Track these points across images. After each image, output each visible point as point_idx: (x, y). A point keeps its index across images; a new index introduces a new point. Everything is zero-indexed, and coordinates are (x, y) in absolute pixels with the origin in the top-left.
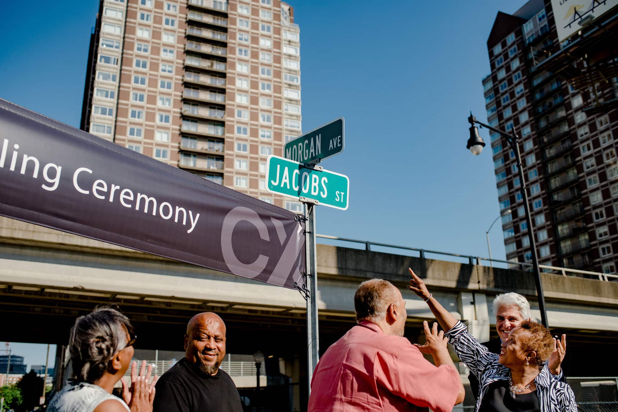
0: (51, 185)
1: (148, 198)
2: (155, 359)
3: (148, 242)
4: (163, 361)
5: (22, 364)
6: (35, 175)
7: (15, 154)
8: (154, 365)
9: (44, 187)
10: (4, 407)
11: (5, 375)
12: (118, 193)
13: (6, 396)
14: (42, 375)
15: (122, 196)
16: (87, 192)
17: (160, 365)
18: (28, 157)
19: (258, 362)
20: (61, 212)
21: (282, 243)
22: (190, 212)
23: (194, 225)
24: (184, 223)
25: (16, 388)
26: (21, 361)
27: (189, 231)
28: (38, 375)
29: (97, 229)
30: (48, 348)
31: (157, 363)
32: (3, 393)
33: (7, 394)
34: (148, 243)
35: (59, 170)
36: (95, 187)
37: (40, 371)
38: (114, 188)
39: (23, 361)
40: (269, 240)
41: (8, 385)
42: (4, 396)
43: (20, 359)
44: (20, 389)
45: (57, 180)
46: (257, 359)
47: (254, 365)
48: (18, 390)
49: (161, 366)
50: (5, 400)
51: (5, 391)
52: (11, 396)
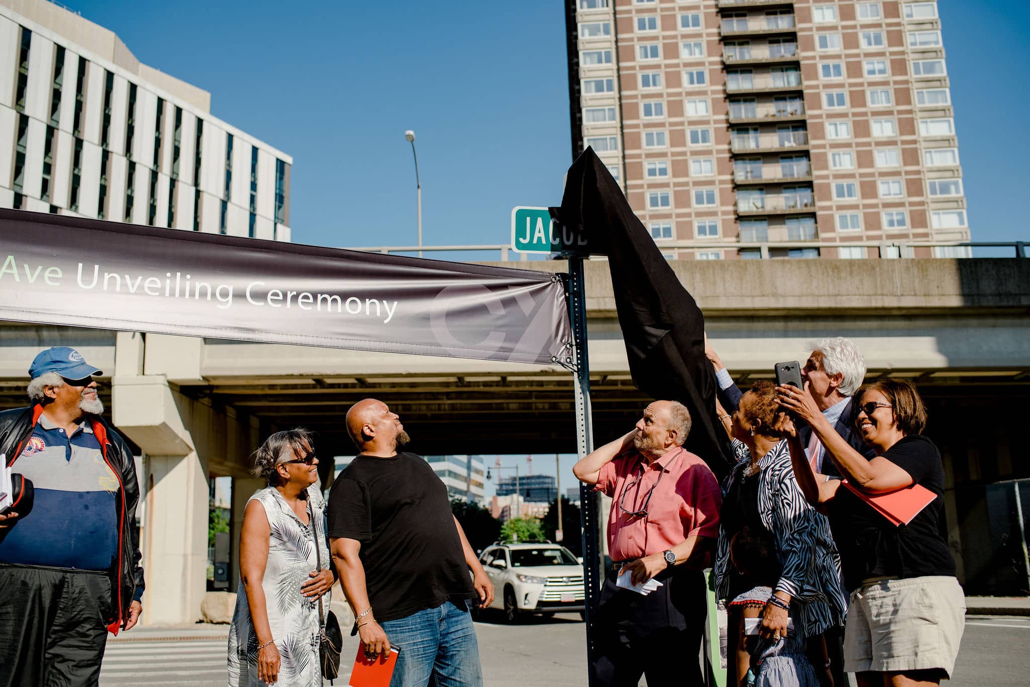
5: (553, 487)
33: (521, 529)
43: (548, 481)
51: (518, 524)
52: (526, 531)
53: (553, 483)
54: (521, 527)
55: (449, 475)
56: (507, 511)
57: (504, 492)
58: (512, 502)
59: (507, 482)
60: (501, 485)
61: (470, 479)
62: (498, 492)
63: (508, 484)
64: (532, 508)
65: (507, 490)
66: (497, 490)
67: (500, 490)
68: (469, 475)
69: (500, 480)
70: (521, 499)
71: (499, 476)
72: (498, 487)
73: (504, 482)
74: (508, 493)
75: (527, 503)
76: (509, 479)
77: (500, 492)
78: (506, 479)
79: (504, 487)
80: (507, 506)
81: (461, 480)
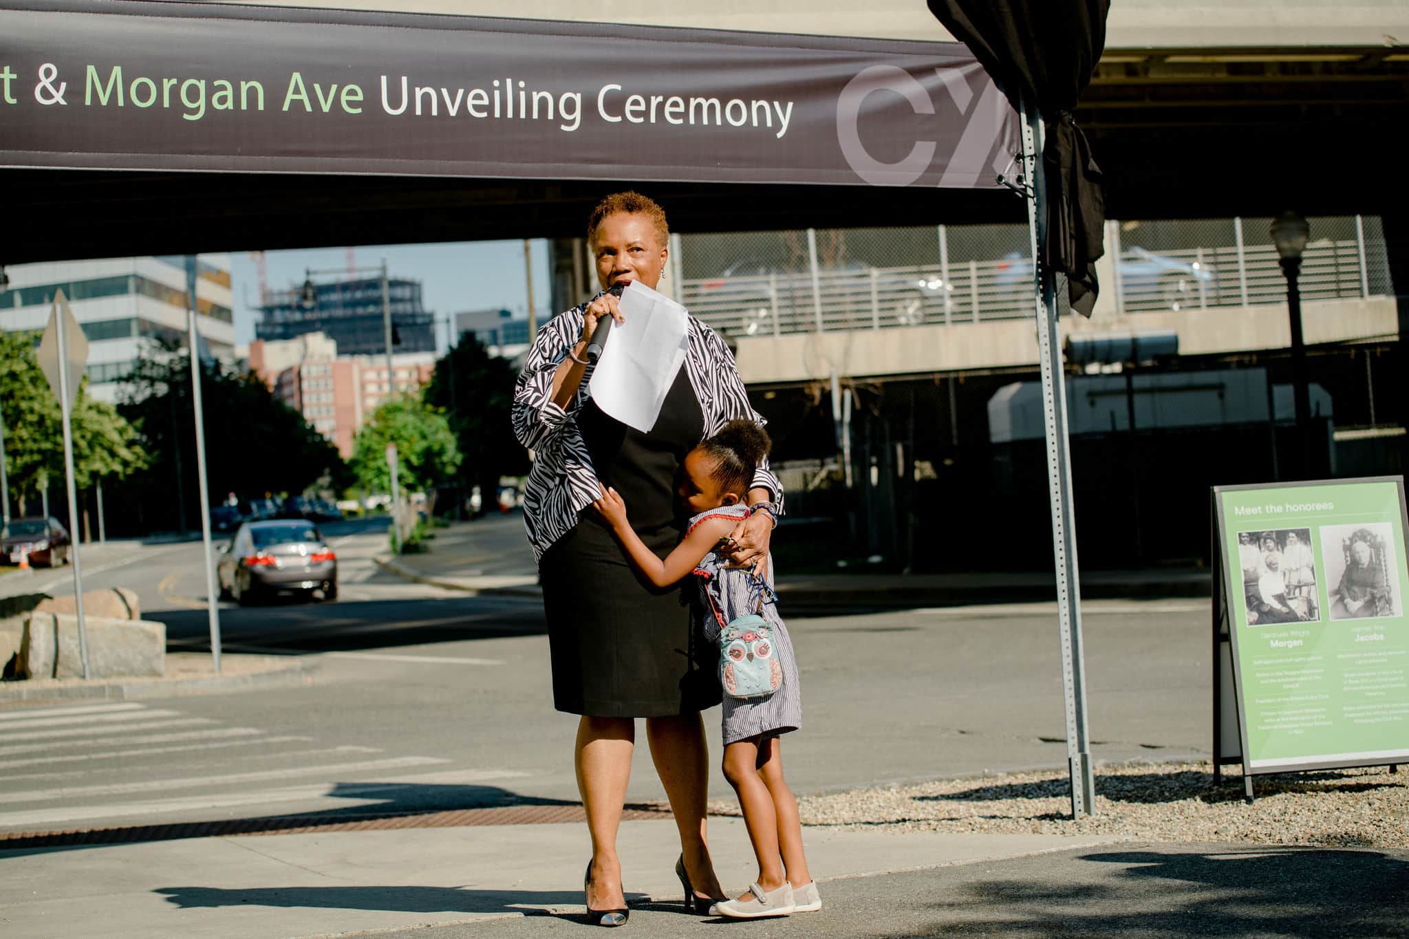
0: (571, 123)
1: (707, 100)
2: (937, 261)
3: (718, 166)
4: (973, 265)
5: (418, 310)
6: (551, 116)
7: (522, 94)
8: (934, 284)
9: (564, 128)
10: (400, 478)
11: (380, 360)
12: (660, 107)
13: (401, 437)
14: (511, 351)
15: (668, 109)
16: (619, 119)
17: (959, 281)
18: (537, 94)
19: (1289, 254)
20: (592, 155)
21: (963, 109)
22: (776, 104)
23: (785, 123)
24: (769, 124)
25: (429, 407)
26: (412, 300)
27: (780, 135)
28: (493, 352)
29: (643, 166)
30: (527, 250)
31: (946, 274)
32: (388, 427)
33: (404, 433)
34: (719, 169)
35: (578, 98)
36: (628, 108)
37: (494, 333)
38: (655, 101)
39: (420, 300)
40: (932, 112)
41: (399, 400)
42: (393, 439)
43: (405, 292)
44: (442, 410)
45: (578, 114)
46: (1285, 245)
47: (1276, 264)
48: (436, 413)
49: (965, 283)
50: (399, 453)
51: (394, 419)
52: (417, 437)
53: (415, 299)
54: (405, 426)
55: (139, 290)
56: (291, 383)
57: (279, 330)
58: (304, 356)
59: (286, 300)
60: (268, 310)
61: (194, 296)
62: (261, 329)
63: (287, 308)
64: (362, 371)
65: (286, 325)
66: (257, 325)
67: (266, 323)
68: (192, 286)
69: (266, 294)
70: (330, 347)
71: (263, 286)
72: (259, 317)
73: (277, 300)
74: (289, 332)
75: (346, 359)
76: (290, 293)
77: (268, 330)
78: (281, 293)
79: (279, 316)
80: (290, 370)
81: (171, 302)
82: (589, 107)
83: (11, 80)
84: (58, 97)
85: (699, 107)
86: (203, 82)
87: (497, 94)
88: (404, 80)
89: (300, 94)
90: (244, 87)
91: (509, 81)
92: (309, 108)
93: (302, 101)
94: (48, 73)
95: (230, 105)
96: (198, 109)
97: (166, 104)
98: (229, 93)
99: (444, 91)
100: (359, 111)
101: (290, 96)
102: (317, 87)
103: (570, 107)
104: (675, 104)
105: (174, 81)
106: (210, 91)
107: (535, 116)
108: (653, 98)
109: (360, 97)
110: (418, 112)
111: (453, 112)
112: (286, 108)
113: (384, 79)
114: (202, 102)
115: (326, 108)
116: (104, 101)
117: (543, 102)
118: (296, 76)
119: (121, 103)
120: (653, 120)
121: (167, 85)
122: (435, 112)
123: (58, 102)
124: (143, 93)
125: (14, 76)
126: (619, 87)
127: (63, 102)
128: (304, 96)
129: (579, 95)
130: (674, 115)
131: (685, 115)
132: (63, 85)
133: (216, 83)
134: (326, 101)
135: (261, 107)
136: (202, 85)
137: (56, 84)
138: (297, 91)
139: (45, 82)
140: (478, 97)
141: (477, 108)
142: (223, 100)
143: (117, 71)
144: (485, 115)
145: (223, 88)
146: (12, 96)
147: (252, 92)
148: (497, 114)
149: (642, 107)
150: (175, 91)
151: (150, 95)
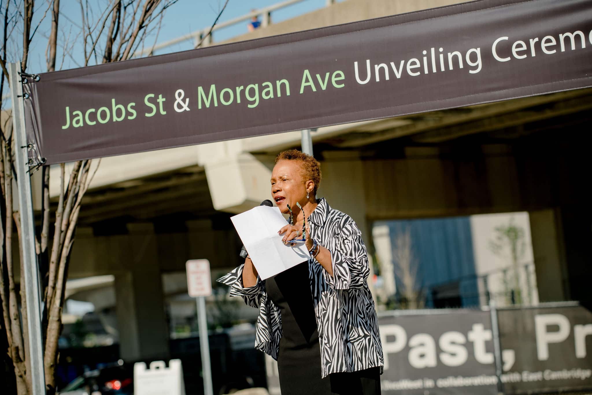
0: (476, 68)
1: (573, 33)
6: (461, 66)
7: (441, 56)
9: (471, 72)
12: (538, 45)
15: (543, 45)
16: (509, 59)
18: (451, 54)
35: (478, 51)
36: (514, 50)
38: (532, 42)
45: (479, 61)
82: (487, 56)
83: (163, 102)
84: (186, 107)
85: (567, 39)
86: (257, 85)
87: (425, 59)
88: (368, 62)
89: (309, 82)
90: (278, 83)
91: (433, 50)
92: (314, 89)
93: (310, 86)
94: (180, 95)
95: (271, 95)
96: (255, 101)
97: (239, 101)
98: (271, 89)
99: (392, 64)
100: (343, 85)
101: (304, 84)
102: (318, 76)
103: (474, 57)
104: (548, 41)
105: (242, 87)
106: (261, 89)
107: (451, 68)
108: (531, 40)
109: (343, 77)
110: (378, 80)
111: (398, 76)
112: (302, 91)
113: (356, 64)
114: (257, 97)
115: (324, 87)
116: (208, 105)
117: (455, 58)
118: (306, 72)
119: (216, 105)
120: (533, 54)
121: (238, 90)
122: (387, 78)
123: (185, 110)
124: (227, 97)
125: (164, 100)
126: (506, 38)
127: (188, 109)
128: (311, 83)
129: (479, 49)
130: (548, 48)
131: (558, 46)
132: (187, 100)
133: (264, 84)
134: (323, 83)
135: (288, 93)
136: (256, 87)
137: (184, 100)
138: (307, 81)
139: (179, 100)
140: (414, 63)
141: (413, 70)
142: (268, 93)
143: (213, 87)
144: (418, 74)
145: (267, 86)
146: (164, 110)
147: (283, 86)
148: (426, 72)
149: (525, 48)
150: (243, 92)
151: (230, 98)
